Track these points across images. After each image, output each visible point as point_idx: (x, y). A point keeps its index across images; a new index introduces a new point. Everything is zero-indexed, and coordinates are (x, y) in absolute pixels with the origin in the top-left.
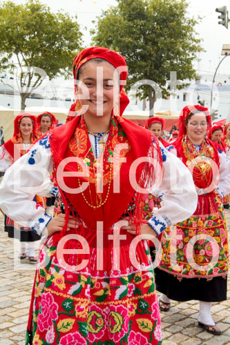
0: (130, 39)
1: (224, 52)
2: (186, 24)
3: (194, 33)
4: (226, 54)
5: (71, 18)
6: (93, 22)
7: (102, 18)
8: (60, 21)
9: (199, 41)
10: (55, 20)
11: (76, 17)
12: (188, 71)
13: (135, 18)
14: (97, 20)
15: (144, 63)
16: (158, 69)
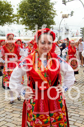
0: (31, 10)
1: (63, 17)
2: (51, 5)
3: (53, 9)
4: (63, 18)
5: (8, 2)
6: (17, 5)
7: (20, 4)
8: (4, 4)
9: (55, 11)
10: (2, 3)
11: (10, 2)
12: (52, 22)
13: (32, 2)
14: (19, 5)
15: (36, 19)
16: (42, 22)
